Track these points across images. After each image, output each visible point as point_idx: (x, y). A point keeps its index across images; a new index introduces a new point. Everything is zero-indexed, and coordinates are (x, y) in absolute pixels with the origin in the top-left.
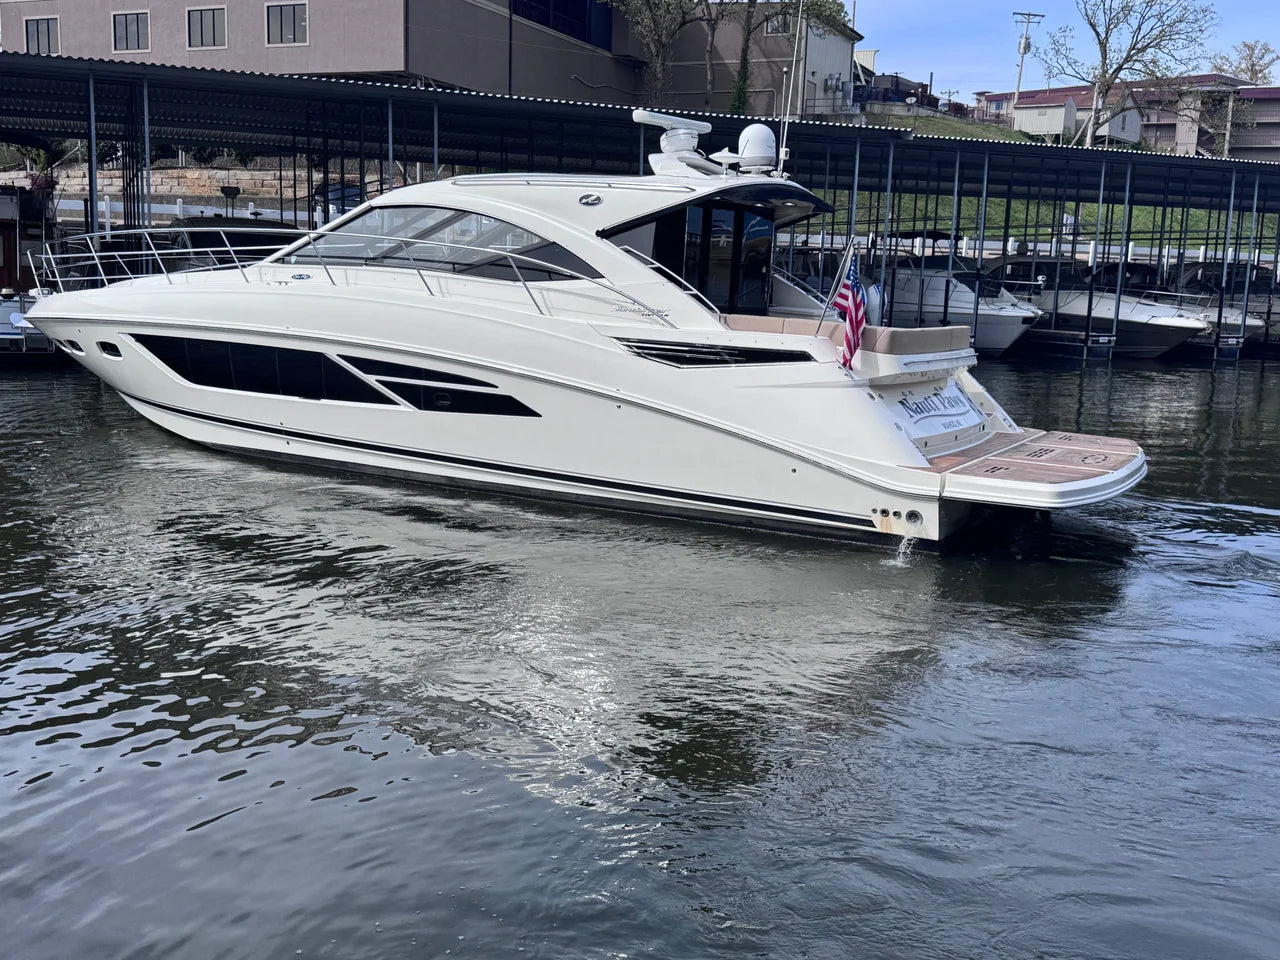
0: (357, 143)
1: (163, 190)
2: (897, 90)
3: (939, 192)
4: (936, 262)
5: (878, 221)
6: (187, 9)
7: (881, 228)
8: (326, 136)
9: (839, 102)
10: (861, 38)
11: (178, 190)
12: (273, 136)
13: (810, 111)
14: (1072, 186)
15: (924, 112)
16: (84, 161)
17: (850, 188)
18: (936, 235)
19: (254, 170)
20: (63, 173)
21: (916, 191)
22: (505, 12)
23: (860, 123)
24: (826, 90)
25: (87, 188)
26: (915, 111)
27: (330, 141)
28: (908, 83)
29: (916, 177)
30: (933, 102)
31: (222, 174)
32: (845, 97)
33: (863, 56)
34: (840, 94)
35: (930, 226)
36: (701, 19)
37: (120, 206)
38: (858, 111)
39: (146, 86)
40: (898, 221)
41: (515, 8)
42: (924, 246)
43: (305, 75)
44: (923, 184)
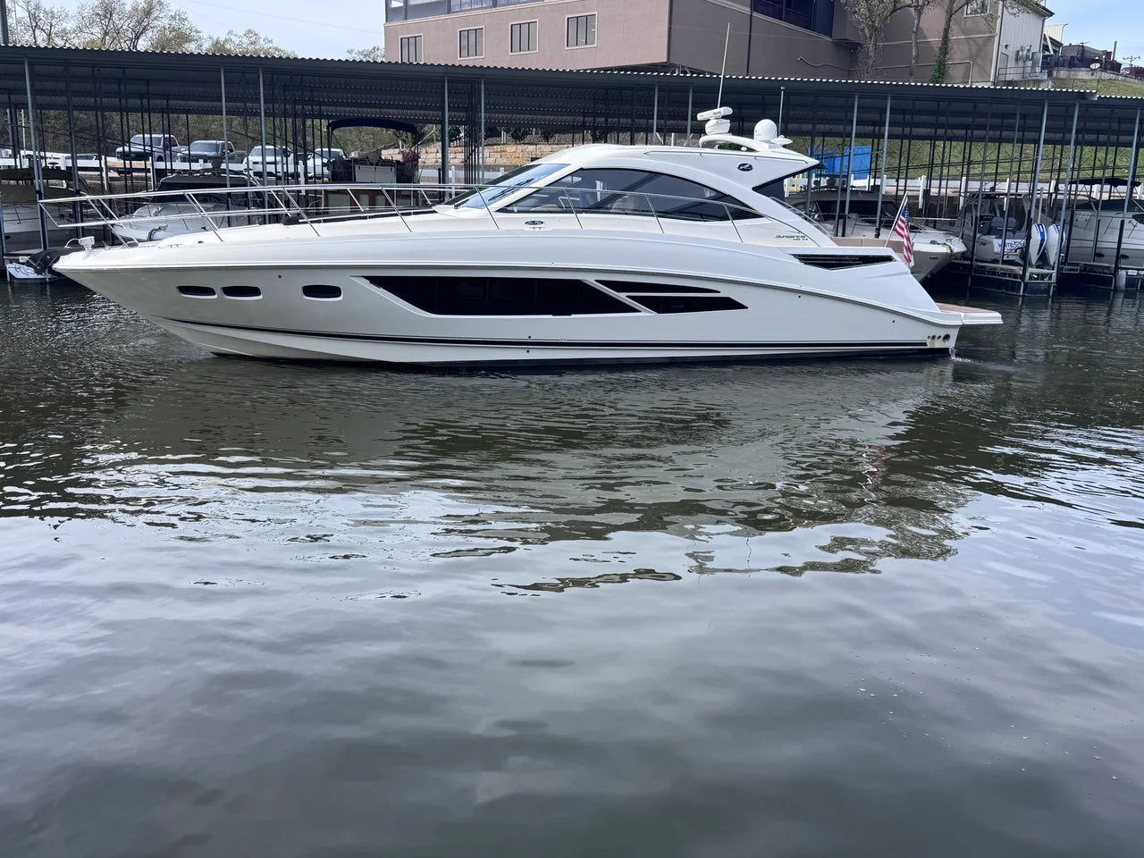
0: (629, 121)
1: (490, 161)
2: (1082, 57)
3: (1118, 144)
4: (1113, 205)
5: (1060, 170)
6: (511, 23)
7: (1063, 175)
8: (607, 116)
9: (1029, 70)
10: (1051, 14)
11: (501, 161)
12: (569, 118)
13: (1002, 78)
15: (1106, 76)
16: (438, 140)
17: (1037, 142)
18: (1115, 182)
19: (553, 144)
20: (424, 150)
21: (1097, 144)
22: (747, 10)
23: (1047, 86)
24: (1017, 60)
25: (441, 160)
26: (1097, 75)
27: (610, 120)
28: (1094, 52)
29: (1098, 132)
30: (1116, 67)
31: (531, 148)
32: (1033, 66)
33: (1052, 29)
34: (1029, 63)
35: (1108, 174)
36: (909, 6)
37: (462, 174)
38: (1046, 77)
39: (483, 83)
40: (1079, 169)
41: (754, 8)
42: (1101, 192)
43: (595, 69)
44: (1103, 138)
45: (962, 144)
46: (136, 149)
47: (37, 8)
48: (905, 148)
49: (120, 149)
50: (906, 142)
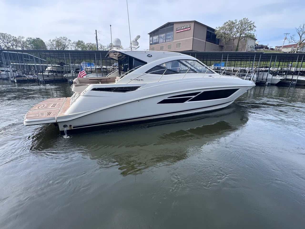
2: (262, 47)
3: (268, 61)
4: (266, 71)
5: (257, 65)
6: (168, 45)
7: (257, 66)
9: (252, 49)
10: (257, 40)
13: (247, 51)
14: (291, 59)
15: (266, 50)
17: (253, 61)
18: (266, 67)
21: (264, 61)
22: (205, 41)
23: (256, 52)
24: (250, 48)
26: (264, 50)
28: (264, 46)
29: (264, 59)
30: (268, 48)
32: (253, 48)
33: (257, 42)
34: (252, 48)
35: (266, 66)
36: (232, 39)
38: (255, 50)
40: (260, 65)
41: (206, 41)
42: (264, 69)
44: (265, 60)
45: (240, 62)
46: (115, 65)
47: (102, 45)
48: (230, 62)
49: (113, 65)
50: (230, 61)
